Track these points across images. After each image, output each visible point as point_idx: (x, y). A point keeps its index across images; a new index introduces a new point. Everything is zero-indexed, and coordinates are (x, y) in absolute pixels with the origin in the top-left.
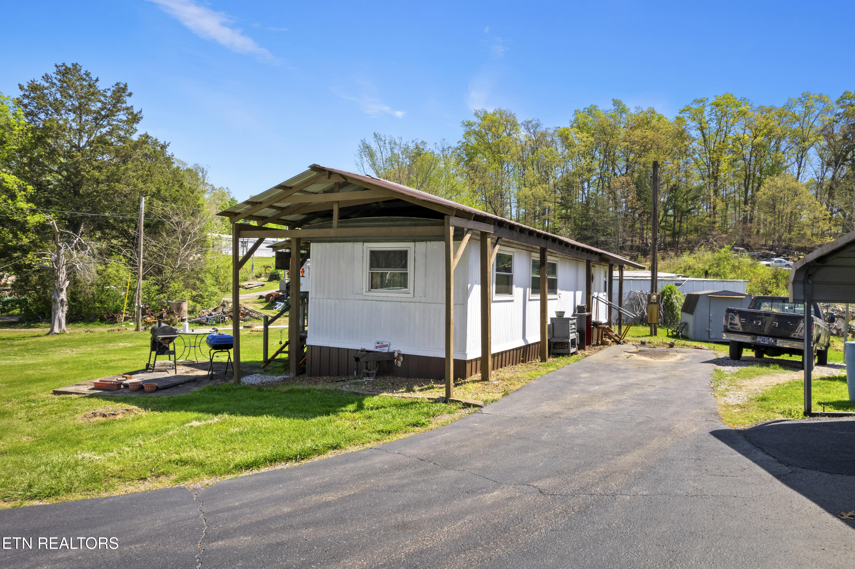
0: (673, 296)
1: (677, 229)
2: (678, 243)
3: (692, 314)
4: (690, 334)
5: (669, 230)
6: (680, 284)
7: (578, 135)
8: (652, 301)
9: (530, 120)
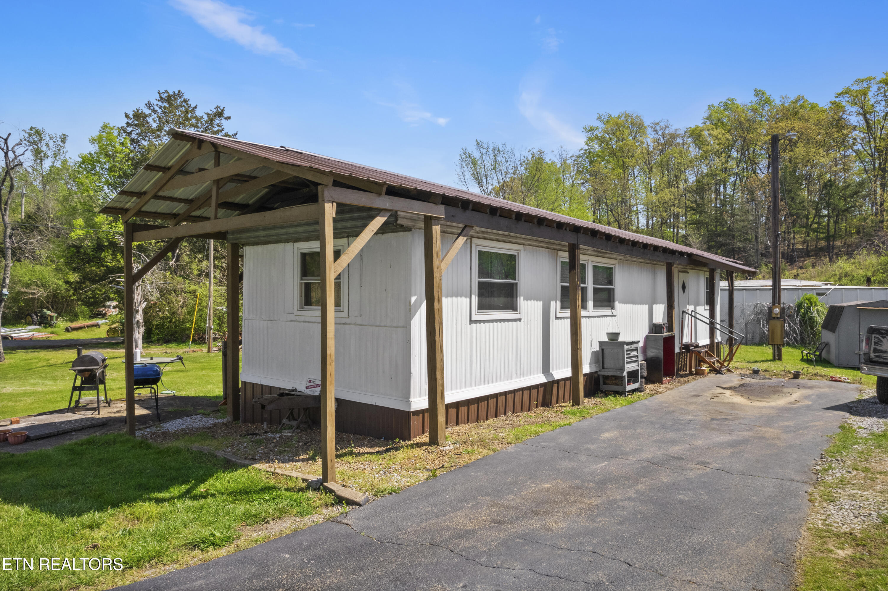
0: (813, 309)
1: (832, 231)
2: (833, 247)
3: (834, 332)
4: (833, 357)
5: (822, 233)
6: (823, 294)
7: (712, 132)
8: (774, 316)
9: (657, 121)
